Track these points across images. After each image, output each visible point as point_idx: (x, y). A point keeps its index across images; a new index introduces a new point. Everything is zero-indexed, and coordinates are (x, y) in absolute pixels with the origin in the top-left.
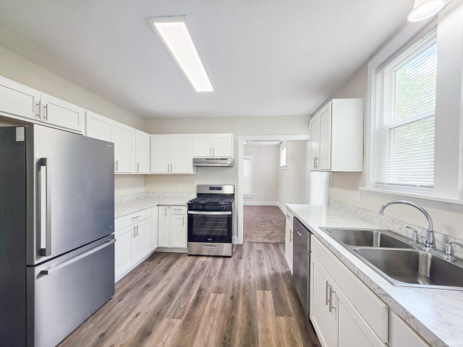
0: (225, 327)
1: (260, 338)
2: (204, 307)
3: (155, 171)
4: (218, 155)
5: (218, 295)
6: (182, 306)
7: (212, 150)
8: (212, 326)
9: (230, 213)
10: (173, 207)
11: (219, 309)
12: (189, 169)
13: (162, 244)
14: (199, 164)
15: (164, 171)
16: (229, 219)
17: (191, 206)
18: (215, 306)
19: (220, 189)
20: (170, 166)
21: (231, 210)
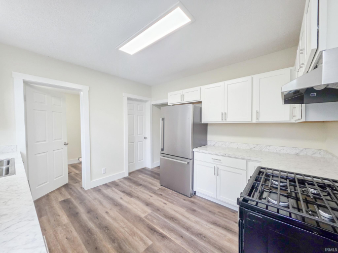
0: (114, 233)
1: (83, 246)
2: (142, 231)
5: (146, 247)
6: (155, 221)
8: (123, 228)
11: (130, 239)
18: (136, 238)
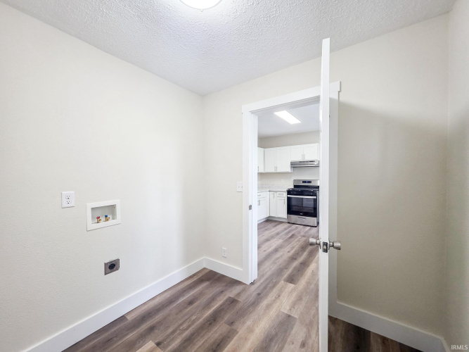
3: (267, 171)
4: (307, 159)
7: (303, 156)
9: (315, 197)
10: (278, 193)
12: (288, 169)
13: (272, 215)
14: (295, 165)
15: (273, 171)
16: (315, 201)
17: (289, 192)
19: (310, 182)
20: (276, 168)
21: (316, 195)
